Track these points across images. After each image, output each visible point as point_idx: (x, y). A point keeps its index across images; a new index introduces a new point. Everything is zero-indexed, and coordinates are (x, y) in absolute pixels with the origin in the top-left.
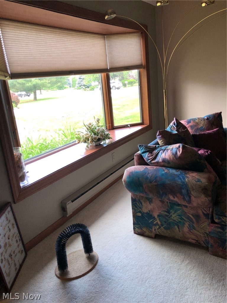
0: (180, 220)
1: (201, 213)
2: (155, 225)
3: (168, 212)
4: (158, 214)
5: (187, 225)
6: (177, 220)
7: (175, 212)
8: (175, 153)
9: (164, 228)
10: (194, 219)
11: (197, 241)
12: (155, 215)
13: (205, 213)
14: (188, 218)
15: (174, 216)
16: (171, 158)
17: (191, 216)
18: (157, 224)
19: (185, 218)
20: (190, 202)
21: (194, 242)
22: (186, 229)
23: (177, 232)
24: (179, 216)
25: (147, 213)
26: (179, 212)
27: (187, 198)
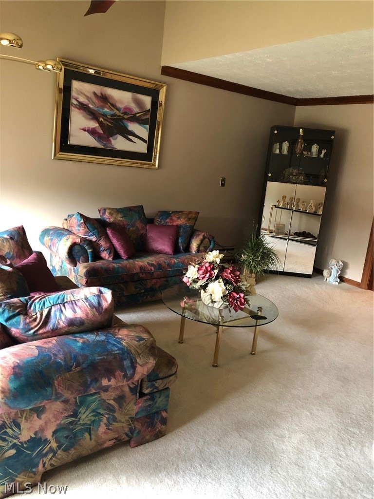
0: (93, 419)
1: (127, 390)
2: (46, 455)
3: (75, 414)
4: (54, 429)
5: (105, 420)
6: (89, 422)
7: (88, 407)
8: (96, 304)
9: (65, 450)
10: (116, 406)
11: (116, 439)
12: (48, 434)
13: (132, 386)
14: (110, 409)
15: (85, 416)
17: (112, 402)
18: (51, 450)
19: (102, 412)
21: (111, 443)
22: (102, 429)
23: (87, 443)
24: (93, 411)
25: (32, 440)
26: (93, 406)
27: (129, 373)
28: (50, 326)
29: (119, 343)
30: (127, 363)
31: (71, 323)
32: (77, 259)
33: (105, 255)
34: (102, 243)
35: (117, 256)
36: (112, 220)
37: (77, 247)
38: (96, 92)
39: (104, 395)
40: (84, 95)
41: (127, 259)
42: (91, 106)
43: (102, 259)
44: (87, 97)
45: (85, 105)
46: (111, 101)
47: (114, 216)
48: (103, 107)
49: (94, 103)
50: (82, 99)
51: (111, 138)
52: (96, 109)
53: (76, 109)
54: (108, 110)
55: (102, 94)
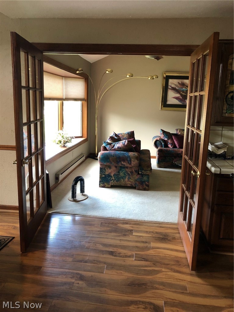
0: (124, 175)
1: (134, 171)
2: (112, 180)
3: (119, 172)
4: (113, 174)
5: (127, 177)
6: (123, 176)
7: (122, 172)
8: (124, 144)
9: (116, 181)
10: (130, 174)
11: (131, 184)
12: (112, 175)
13: (135, 170)
14: (128, 174)
15: (122, 174)
16: (122, 146)
17: (129, 172)
18: (113, 179)
19: (126, 174)
20: (130, 164)
21: (130, 185)
22: (126, 180)
23: (122, 182)
24: (124, 173)
25: (108, 175)
26: (124, 171)
27: (130, 162)
28: (114, 148)
29: (128, 154)
30: (129, 159)
31: (118, 148)
32: (158, 146)
33: (170, 146)
34: (169, 141)
35: (175, 147)
36: (179, 134)
37: (158, 142)
38: (179, 82)
39: (127, 170)
40: (174, 84)
41: (179, 148)
42: (177, 88)
43: (169, 147)
44: (175, 85)
45: (174, 88)
46: (186, 85)
47: (181, 132)
48: (182, 88)
49: (178, 87)
50: (173, 86)
51: (186, 100)
52: (179, 89)
53: (170, 90)
54: (184, 89)
55: (182, 82)
